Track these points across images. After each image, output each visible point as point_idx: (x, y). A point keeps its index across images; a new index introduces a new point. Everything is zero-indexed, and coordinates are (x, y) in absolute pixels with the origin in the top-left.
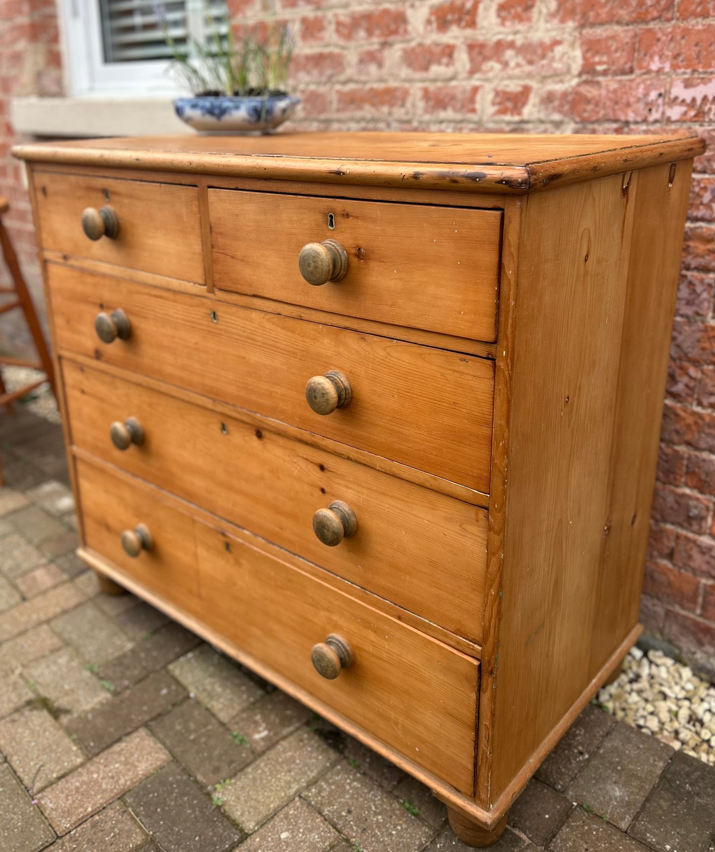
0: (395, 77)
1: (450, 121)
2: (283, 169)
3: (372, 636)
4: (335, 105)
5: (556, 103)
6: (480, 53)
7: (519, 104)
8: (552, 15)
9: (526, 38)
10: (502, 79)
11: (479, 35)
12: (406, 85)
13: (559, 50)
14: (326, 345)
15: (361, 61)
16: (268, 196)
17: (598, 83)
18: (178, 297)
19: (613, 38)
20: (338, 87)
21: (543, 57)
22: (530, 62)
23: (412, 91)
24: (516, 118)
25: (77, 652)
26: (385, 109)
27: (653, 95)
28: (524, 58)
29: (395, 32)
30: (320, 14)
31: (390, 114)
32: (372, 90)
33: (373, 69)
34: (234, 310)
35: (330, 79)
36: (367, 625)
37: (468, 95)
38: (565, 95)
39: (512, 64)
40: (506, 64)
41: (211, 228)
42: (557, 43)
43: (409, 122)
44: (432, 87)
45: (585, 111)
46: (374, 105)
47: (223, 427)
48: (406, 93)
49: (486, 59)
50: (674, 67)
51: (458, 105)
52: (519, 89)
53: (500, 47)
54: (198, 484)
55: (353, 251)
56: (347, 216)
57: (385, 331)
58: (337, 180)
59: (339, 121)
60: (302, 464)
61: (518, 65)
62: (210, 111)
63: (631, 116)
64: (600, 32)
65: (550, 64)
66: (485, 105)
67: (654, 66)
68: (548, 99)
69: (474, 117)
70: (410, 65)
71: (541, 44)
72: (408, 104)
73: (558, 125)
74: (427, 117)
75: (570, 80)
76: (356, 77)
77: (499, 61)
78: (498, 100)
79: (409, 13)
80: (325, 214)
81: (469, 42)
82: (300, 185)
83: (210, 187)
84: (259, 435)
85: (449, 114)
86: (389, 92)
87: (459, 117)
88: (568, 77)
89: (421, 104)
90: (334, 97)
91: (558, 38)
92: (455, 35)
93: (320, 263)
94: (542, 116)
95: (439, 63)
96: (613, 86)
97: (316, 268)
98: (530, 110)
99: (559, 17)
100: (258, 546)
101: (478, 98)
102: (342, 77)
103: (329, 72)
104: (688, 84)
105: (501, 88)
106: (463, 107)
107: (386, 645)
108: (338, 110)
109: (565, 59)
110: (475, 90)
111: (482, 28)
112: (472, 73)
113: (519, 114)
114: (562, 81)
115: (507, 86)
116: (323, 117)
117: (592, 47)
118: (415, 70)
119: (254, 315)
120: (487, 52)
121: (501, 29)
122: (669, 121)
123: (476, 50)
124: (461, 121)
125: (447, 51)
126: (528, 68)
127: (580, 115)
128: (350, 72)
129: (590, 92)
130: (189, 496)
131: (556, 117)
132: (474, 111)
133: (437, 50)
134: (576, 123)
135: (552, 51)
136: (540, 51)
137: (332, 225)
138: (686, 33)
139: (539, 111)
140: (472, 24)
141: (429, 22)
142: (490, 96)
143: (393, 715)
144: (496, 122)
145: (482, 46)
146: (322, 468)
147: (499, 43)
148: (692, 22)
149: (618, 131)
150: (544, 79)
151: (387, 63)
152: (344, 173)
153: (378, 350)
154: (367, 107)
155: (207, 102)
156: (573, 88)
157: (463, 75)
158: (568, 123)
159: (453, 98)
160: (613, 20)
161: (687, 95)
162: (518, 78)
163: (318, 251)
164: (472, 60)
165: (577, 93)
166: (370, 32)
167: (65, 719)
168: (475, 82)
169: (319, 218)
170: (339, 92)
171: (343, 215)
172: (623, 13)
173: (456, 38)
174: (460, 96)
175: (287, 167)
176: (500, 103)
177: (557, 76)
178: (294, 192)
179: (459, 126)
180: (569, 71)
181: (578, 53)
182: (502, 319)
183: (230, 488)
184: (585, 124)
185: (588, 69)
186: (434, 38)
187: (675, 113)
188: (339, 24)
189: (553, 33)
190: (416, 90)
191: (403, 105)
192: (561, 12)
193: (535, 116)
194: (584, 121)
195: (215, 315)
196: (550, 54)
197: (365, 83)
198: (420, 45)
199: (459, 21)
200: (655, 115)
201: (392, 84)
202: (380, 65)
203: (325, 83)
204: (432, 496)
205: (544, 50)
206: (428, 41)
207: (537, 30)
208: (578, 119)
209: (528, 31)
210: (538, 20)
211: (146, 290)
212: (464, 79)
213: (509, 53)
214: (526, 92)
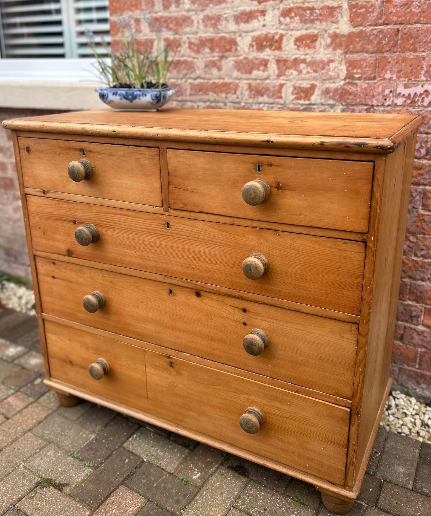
0: (230, 76)
1: (265, 103)
2: (229, 139)
3: (278, 405)
4: (188, 92)
5: (331, 94)
6: (284, 65)
7: (309, 95)
8: (328, 46)
9: (312, 57)
10: (298, 80)
11: (284, 55)
12: (237, 81)
13: (332, 65)
14: (252, 239)
15: (206, 66)
16: (213, 154)
17: (356, 84)
18: (139, 215)
19: (364, 60)
20: (190, 81)
21: (323, 68)
22: (315, 71)
23: (240, 85)
24: (307, 102)
25: (58, 446)
26: (223, 95)
27: (387, 92)
28: (312, 69)
29: (230, 50)
30: (177, 37)
31: (226, 98)
32: (214, 83)
33: (215, 71)
34: (183, 221)
35: (185, 76)
36: (274, 398)
37: (277, 88)
38: (336, 90)
39: (304, 72)
40: (300, 72)
41: (168, 173)
42: (332, 61)
43: (239, 103)
44: (253, 83)
45: (348, 99)
46: (215, 92)
47: (171, 292)
48: (237, 86)
49: (288, 68)
50: (398, 77)
51: (271, 94)
52: (309, 86)
53: (296, 62)
54: (149, 328)
55: (275, 185)
56: (271, 165)
57: (294, 229)
58: (267, 145)
59: (191, 101)
60: (230, 309)
61: (308, 72)
62: (126, 97)
63: (375, 103)
64: (356, 56)
65: (327, 73)
66: (288, 94)
67: (388, 76)
68: (327, 92)
69: (281, 101)
70: (239, 70)
71: (322, 61)
72: (238, 93)
73: (332, 106)
74: (251, 101)
75: (339, 82)
76: (203, 76)
77: (295, 70)
78: (295, 92)
79: (238, 39)
80: (255, 164)
81: (277, 58)
82: (237, 148)
83: (168, 148)
84: (198, 294)
85: (265, 99)
86: (224, 84)
87: (271, 100)
88: (338, 80)
89: (247, 93)
90: (188, 87)
91: (332, 59)
92: (267, 54)
93: (259, 193)
94: (323, 101)
95: (259, 70)
96: (365, 86)
97: (256, 196)
98: (314, 98)
99: (332, 47)
100: (195, 361)
101: (283, 90)
102: (193, 76)
103: (185, 72)
104: (406, 86)
105: (297, 85)
106: (274, 95)
107: (287, 408)
108: (190, 95)
109: (336, 70)
110: (282, 86)
111: (285, 51)
112: (279, 76)
113: (309, 100)
114: (334, 82)
115: (301, 84)
116: (180, 98)
117: (351, 64)
118: (242, 73)
119: (198, 223)
120: (289, 64)
121: (297, 52)
122: (396, 105)
123: (282, 63)
124: (272, 103)
125: (263, 62)
126: (314, 75)
127: (345, 101)
128: (198, 72)
129: (352, 89)
130: (141, 337)
131: (331, 102)
132: (281, 97)
133: (257, 62)
134: (343, 105)
135: (329, 66)
136: (321, 65)
137: (259, 170)
138: (404, 59)
139: (321, 99)
140: (279, 48)
141: (251, 45)
142: (291, 89)
143: (291, 448)
144: (294, 104)
145: (285, 61)
146: (244, 310)
147: (296, 60)
148: (408, 54)
149: (368, 110)
150: (323, 81)
151: (224, 68)
152: (272, 142)
153: (289, 240)
154: (211, 94)
155: (123, 91)
156: (341, 86)
157: (273, 77)
158: (338, 105)
159: (267, 89)
160: (363, 50)
161: (406, 92)
162: (309, 79)
163: (257, 186)
164: (279, 68)
165: (343, 89)
166: (212, 50)
167: (67, 490)
168: (281, 81)
169: (251, 166)
170: (190, 84)
171: (268, 165)
172: (369, 47)
173: (269, 55)
174: (272, 89)
175: (231, 138)
176: (297, 94)
177: (331, 79)
178: (232, 152)
179: (271, 106)
180: (338, 77)
181: (344, 67)
182: (372, 220)
183: (174, 328)
184: (349, 107)
185: (350, 76)
186: (254, 55)
187: (400, 101)
188: (190, 43)
189: (329, 56)
190: (243, 85)
191: (235, 93)
192: (334, 44)
193: (319, 101)
194: (347, 104)
195: (168, 225)
196: (327, 67)
197: (209, 79)
198: (246, 58)
199: (271, 46)
200: (388, 102)
201: (227, 80)
202: (219, 69)
203: (182, 79)
204: (322, 320)
205: (325, 64)
206: (251, 57)
207: (319, 53)
208: (344, 104)
209: (314, 53)
210: (320, 48)
211: (114, 211)
212: (274, 79)
213: (302, 66)
214: (313, 87)
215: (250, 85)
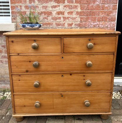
0: (50, 21)
7: (71, 25)
8: (76, 14)
9: (72, 17)
11: (65, 16)
13: (77, 18)
15: (43, 19)
17: (82, 23)
18: (53, 56)
19: (84, 17)
22: (73, 20)
24: (71, 27)
26: (49, 26)
27: (89, 24)
29: (50, 15)
30: (34, 11)
32: (46, 23)
34: (67, 56)
38: (78, 24)
40: (69, 20)
41: (64, 44)
43: (53, 28)
44: (57, 23)
47: (62, 76)
48: (52, 23)
49: (66, 19)
50: (92, 21)
53: (68, 18)
60: (80, 77)
62: (31, 26)
63: (87, 27)
64: (82, 17)
65: (76, 20)
66: (66, 25)
67: (89, 21)
68: (76, 24)
69: (65, 27)
71: (74, 18)
73: (77, 28)
74: (56, 27)
76: (42, 21)
78: (68, 25)
79: (52, 12)
80: (89, 39)
81: (63, 17)
84: (71, 75)
85: (60, 26)
86: (49, 23)
87: (62, 27)
89: (55, 25)
92: (60, 16)
94: (75, 27)
96: (84, 23)
98: (73, 26)
100: (70, 93)
104: (93, 23)
105: (68, 23)
110: (65, 23)
112: (64, 21)
117: (81, 18)
118: (54, 20)
120: (66, 18)
121: (68, 15)
122: (91, 27)
126: (72, 21)
130: (52, 91)
131: (77, 27)
132: (64, 26)
133: (58, 18)
137: (90, 41)
138: (93, 17)
140: (64, 14)
141: (56, 14)
143: (96, 107)
144: (68, 27)
145: (65, 17)
146: (84, 76)
147: (68, 17)
148: (93, 16)
149: (85, 28)
150: (75, 22)
151: (49, 19)
152: (94, 34)
153: (96, 56)
154: (45, 25)
157: (62, 21)
158: (79, 27)
160: (84, 15)
161: (93, 24)
164: (64, 19)
165: (80, 24)
166: (45, 14)
168: (64, 22)
171: (92, 39)
172: (85, 15)
174: (62, 24)
180: (78, 21)
181: (79, 19)
183: (63, 86)
184: (81, 28)
185: (81, 21)
186: (57, 16)
187: (92, 26)
188: (38, 13)
189: (76, 16)
190: (54, 23)
191: (52, 25)
194: (81, 27)
195: (63, 57)
197: (44, 22)
199: (61, 14)
200: (90, 26)
202: (47, 19)
205: (75, 18)
206: (56, 16)
207: (74, 16)
211: (45, 56)
213: (70, 19)
214: (72, 23)
215: (56, 23)
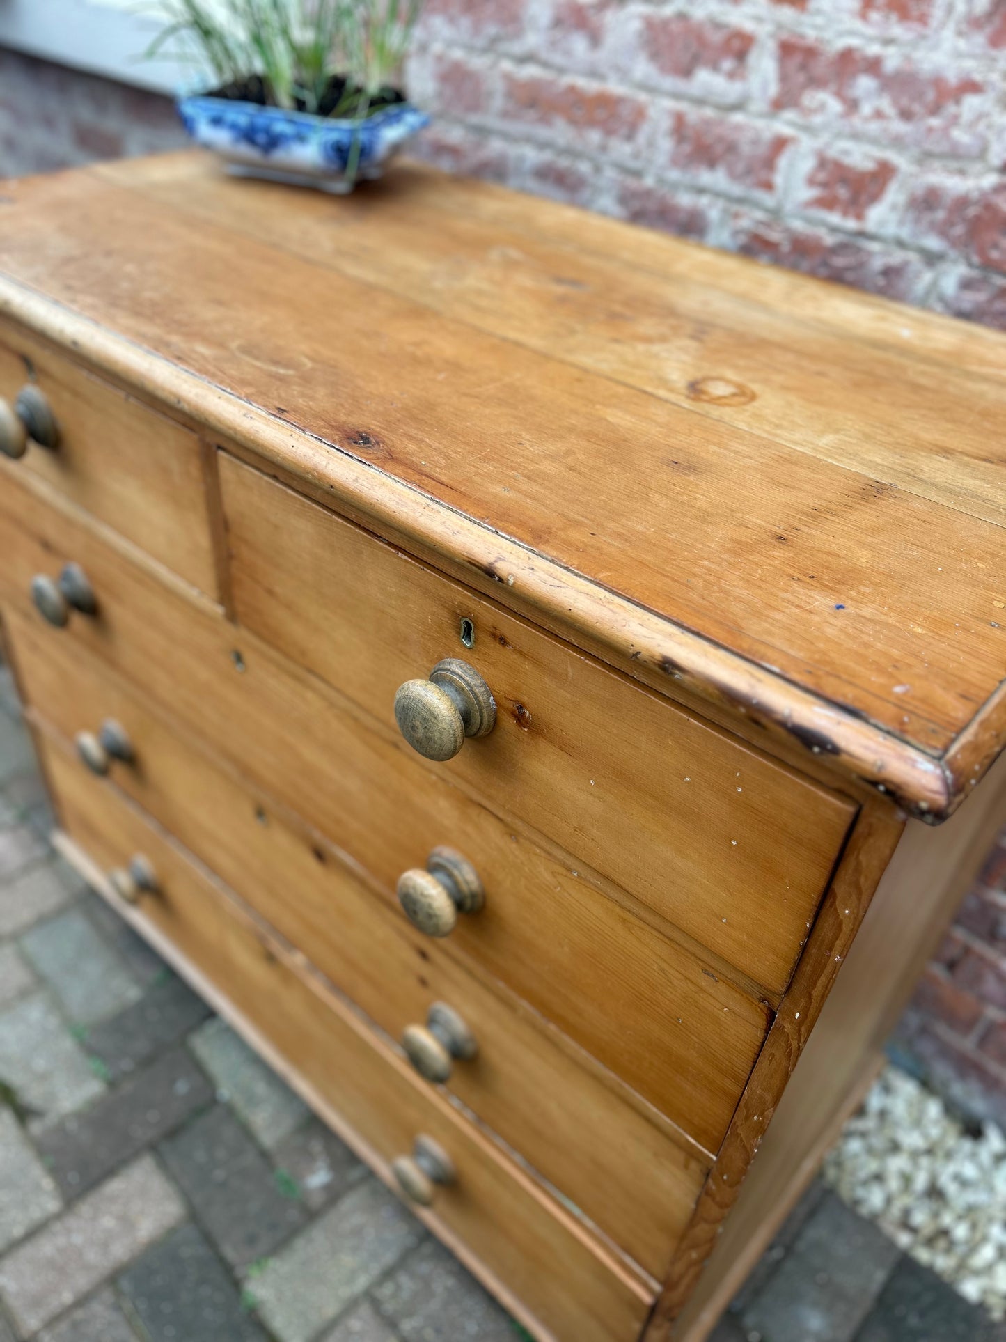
0: (623, 74)
1: (717, 194)
4: (498, 103)
5: (940, 215)
6: (803, 67)
7: (864, 198)
8: (975, 23)
9: (907, 58)
10: (839, 135)
11: (809, 28)
12: (642, 97)
13: (971, 103)
15: (558, 23)
20: (507, 66)
21: (935, 110)
22: (906, 115)
23: (652, 112)
24: (851, 224)
25: (57, 1000)
26: (595, 136)
28: (895, 102)
31: (603, 148)
32: (572, 89)
33: (579, 44)
34: (273, 668)
35: (491, 46)
37: (762, 150)
38: (962, 202)
39: (866, 109)
40: (852, 106)
41: (226, 522)
42: (971, 87)
43: (638, 174)
44: (694, 115)
45: (995, 246)
46: (573, 122)
48: (640, 114)
49: (816, 82)
51: (740, 167)
52: (869, 166)
53: (848, 64)
55: (509, 705)
59: (505, 136)
61: (879, 115)
62: (248, 135)
65: (945, 130)
66: (795, 181)
68: (926, 202)
69: (768, 200)
70: (655, 56)
71: (938, 82)
72: (641, 138)
73: (933, 259)
74: (674, 175)
75: (980, 175)
76: (544, 55)
77: (839, 95)
78: (822, 176)
80: (456, 614)
81: (784, 36)
85: (719, 179)
86: (606, 102)
87: (737, 190)
88: (978, 167)
89: (666, 145)
90: (498, 86)
91: (977, 77)
92: (755, 13)
94: (905, 233)
95: (715, 67)
97: (428, 738)
98: (882, 216)
99: (989, 30)
101: (783, 162)
102: (517, 48)
103: (491, 30)
105: (833, 153)
106: (749, 171)
108: (505, 114)
109: (981, 127)
110: (780, 144)
111: (819, 12)
112: (778, 105)
113: (860, 216)
114: (962, 172)
115: (846, 152)
116: (474, 119)
118: (664, 70)
119: (310, 695)
120: (820, 68)
121: (858, 25)
123: (797, 59)
124: (741, 201)
125: (736, 44)
126: (899, 127)
127: (982, 252)
128: (533, 40)
131: (933, 243)
132: (768, 186)
133: (716, 38)
134: (970, 265)
135: (958, 102)
136: (931, 95)
137: (468, 639)
139: (901, 223)
142: (807, 165)
144: (809, 221)
145: (810, 53)
147: (847, 57)
150: (925, 157)
151: (610, 40)
154: (561, 123)
155: (242, 114)
156: (984, 194)
157: (759, 105)
158: (955, 262)
159: (732, 148)
162: (874, 141)
164: (783, 78)
165: (989, 207)
167: (35, 1128)
168: (782, 126)
169: (443, 615)
170: (508, 77)
171: (493, 635)
173: (759, 19)
174: (746, 149)
176: (825, 185)
177: (956, 157)
179: (735, 208)
180: (982, 154)
189: (969, 64)
190: (660, 111)
191: (630, 137)
192: (997, 21)
193: (891, 230)
194: (987, 265)
196: (951, 109)
197: (561, 71)
198: (682, 17)
201: (614, 87)
202: (595, 39)
203: (485, 51)
205: (942, 95)
206: (699, 13)
207: (935, 47)
208: (976, 259)
209: (914, 45)
210: (943, 25)
212: (761, 115)
213: (864, 84)
214: (884, 173)
215: (679, 119)
